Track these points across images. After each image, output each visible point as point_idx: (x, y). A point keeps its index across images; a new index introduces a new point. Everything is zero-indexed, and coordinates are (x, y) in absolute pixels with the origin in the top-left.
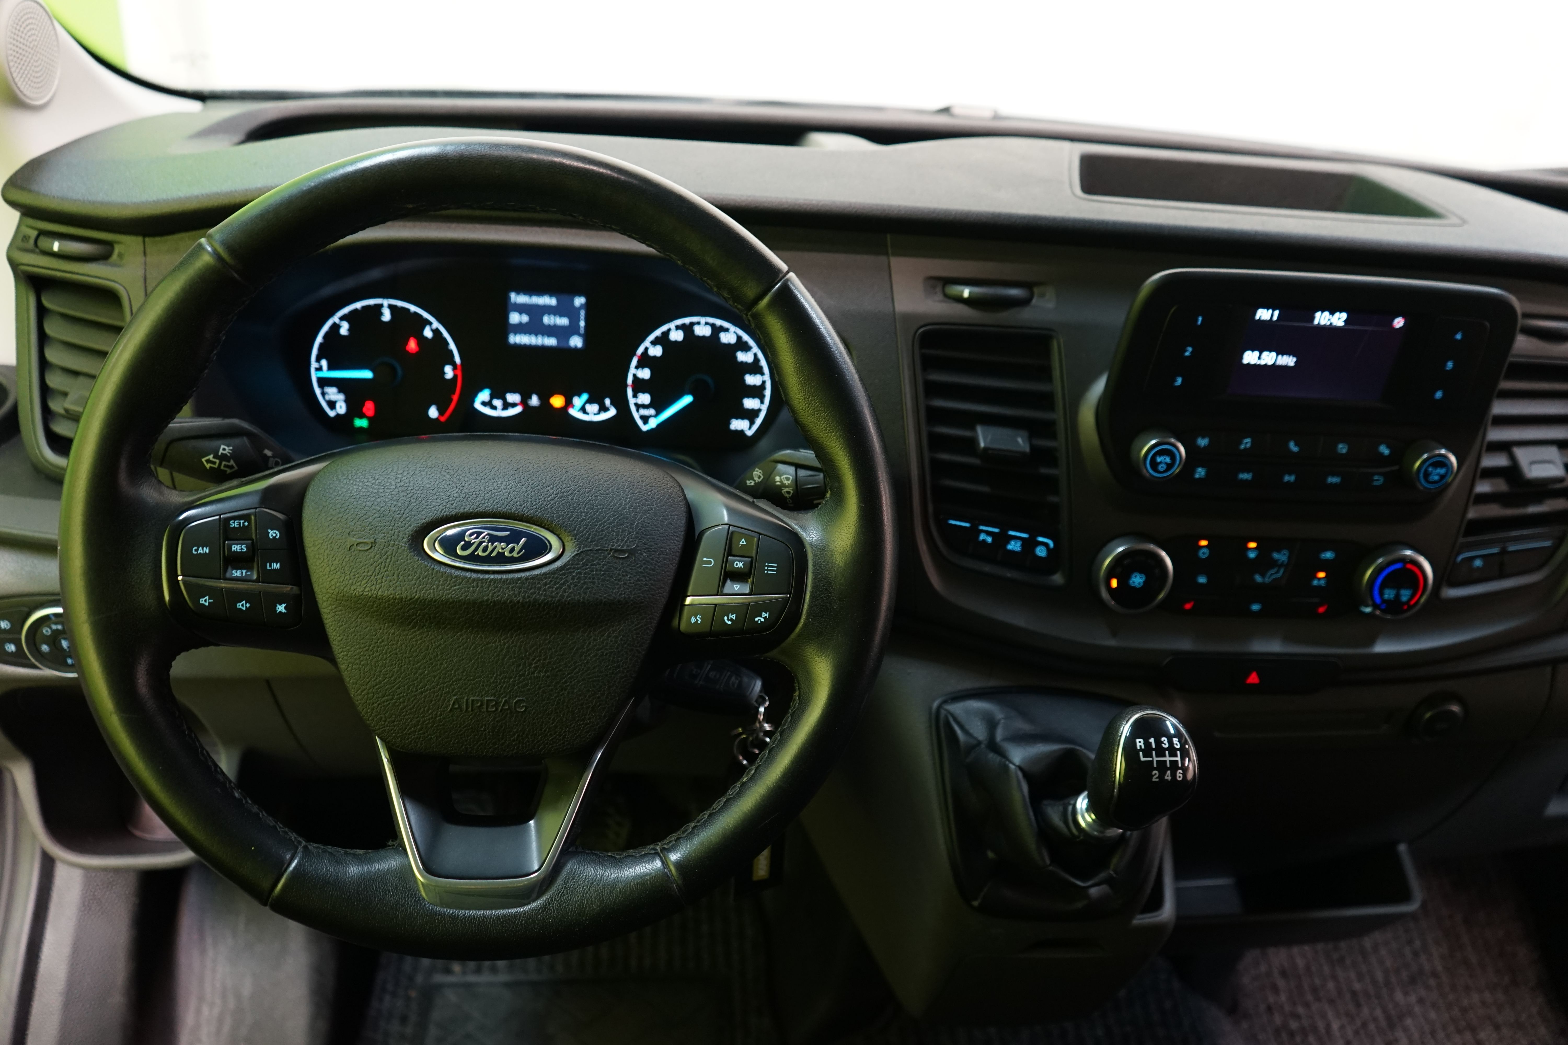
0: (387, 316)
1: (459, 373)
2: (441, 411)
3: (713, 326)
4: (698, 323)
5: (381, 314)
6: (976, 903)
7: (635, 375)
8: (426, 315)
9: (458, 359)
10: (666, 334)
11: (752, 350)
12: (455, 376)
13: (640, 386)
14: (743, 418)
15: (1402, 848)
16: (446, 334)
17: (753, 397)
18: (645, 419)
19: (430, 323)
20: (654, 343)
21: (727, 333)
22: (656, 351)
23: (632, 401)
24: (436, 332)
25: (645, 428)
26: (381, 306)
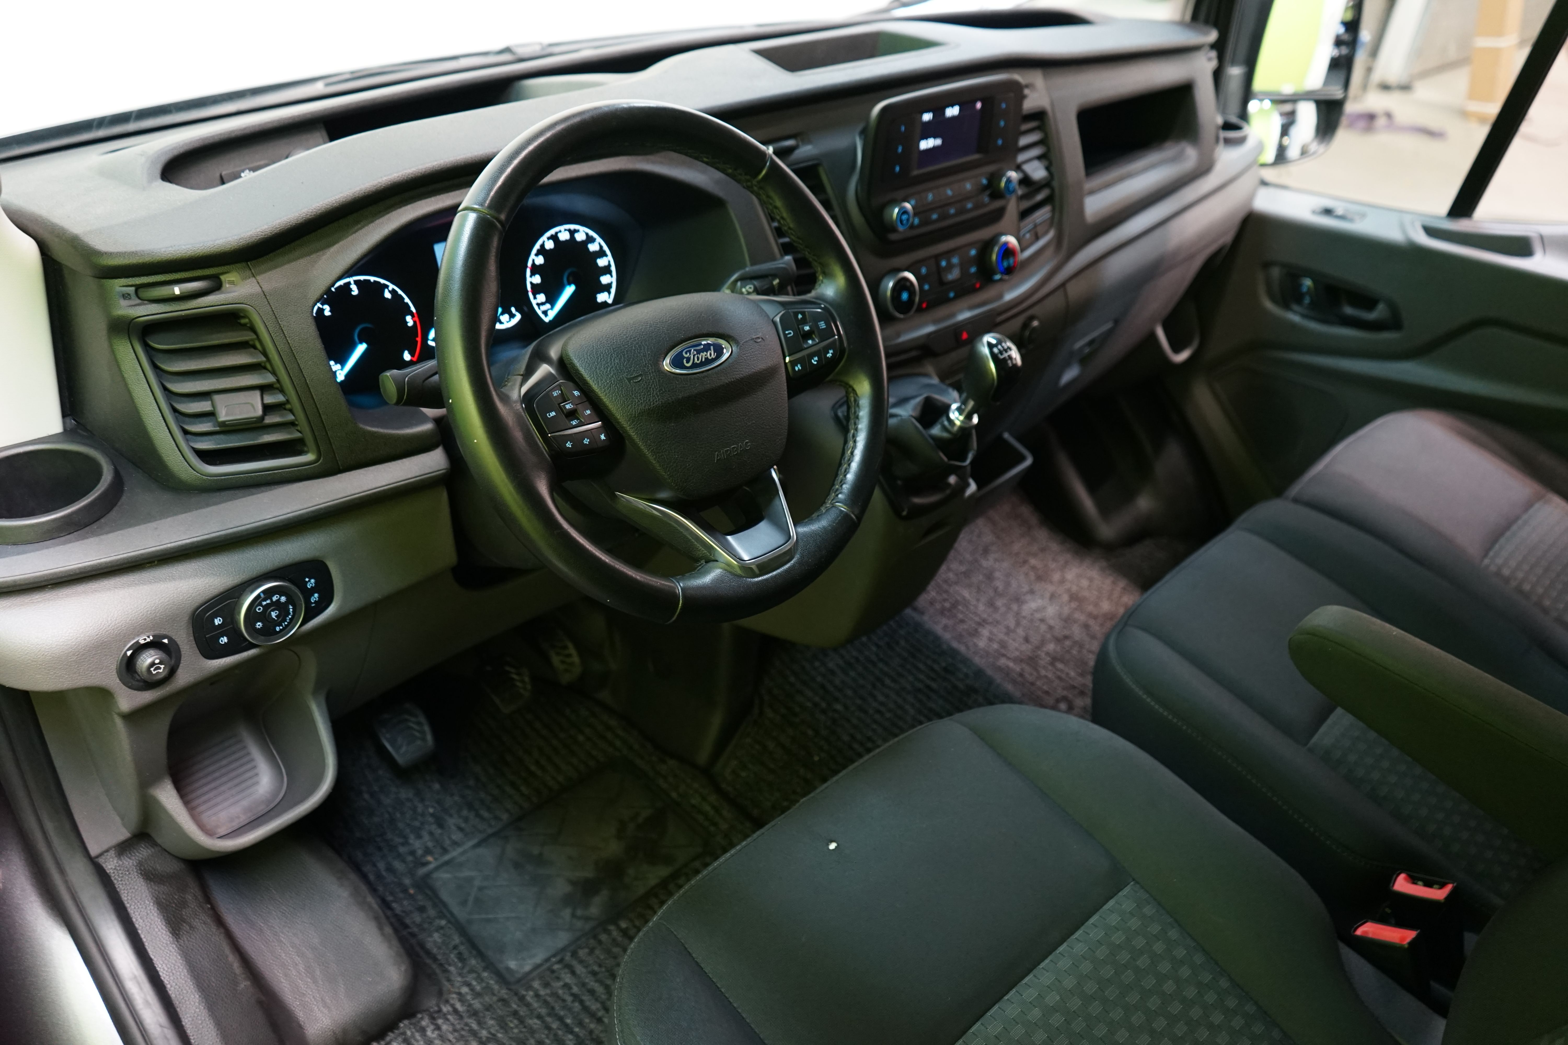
0: (355, 291)
1: (416, 319)
2: (412, 354)
3: (569, 231)
4: (560, 231)
5: (351, 290)
6: (905, 513)
7: (531, 283)
8: (382, 281)
9: (413, 309)
10: (542, 246)
11: (596, 240)
12: (415, 322)
13: (536, 289)
14: (603, 292)
15: (1006, 435)
16: (400, 292)
17: (605, 274)
18: (545, 313)
19: (387, 287)
20: (537, 255)
21: (579, 233)
22: (540, 260)
23: (534, 302)
24: (393, 292)
25: (547, 320)
26: (349, 283)
